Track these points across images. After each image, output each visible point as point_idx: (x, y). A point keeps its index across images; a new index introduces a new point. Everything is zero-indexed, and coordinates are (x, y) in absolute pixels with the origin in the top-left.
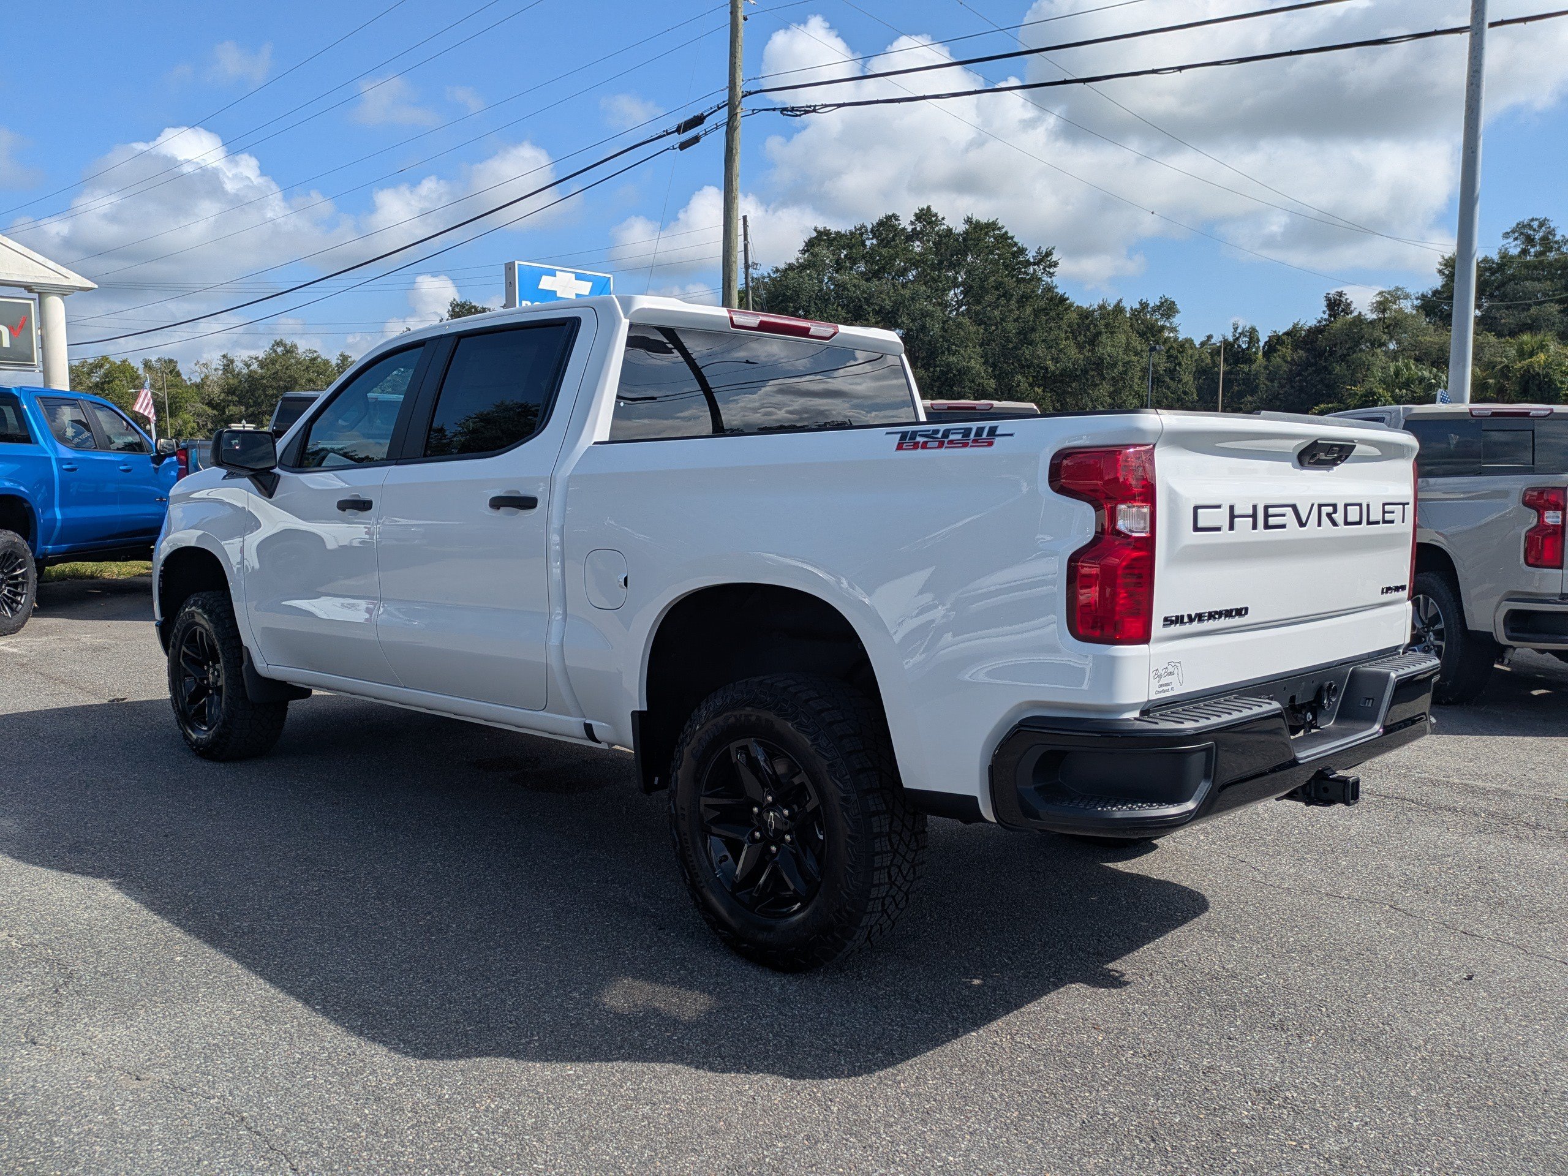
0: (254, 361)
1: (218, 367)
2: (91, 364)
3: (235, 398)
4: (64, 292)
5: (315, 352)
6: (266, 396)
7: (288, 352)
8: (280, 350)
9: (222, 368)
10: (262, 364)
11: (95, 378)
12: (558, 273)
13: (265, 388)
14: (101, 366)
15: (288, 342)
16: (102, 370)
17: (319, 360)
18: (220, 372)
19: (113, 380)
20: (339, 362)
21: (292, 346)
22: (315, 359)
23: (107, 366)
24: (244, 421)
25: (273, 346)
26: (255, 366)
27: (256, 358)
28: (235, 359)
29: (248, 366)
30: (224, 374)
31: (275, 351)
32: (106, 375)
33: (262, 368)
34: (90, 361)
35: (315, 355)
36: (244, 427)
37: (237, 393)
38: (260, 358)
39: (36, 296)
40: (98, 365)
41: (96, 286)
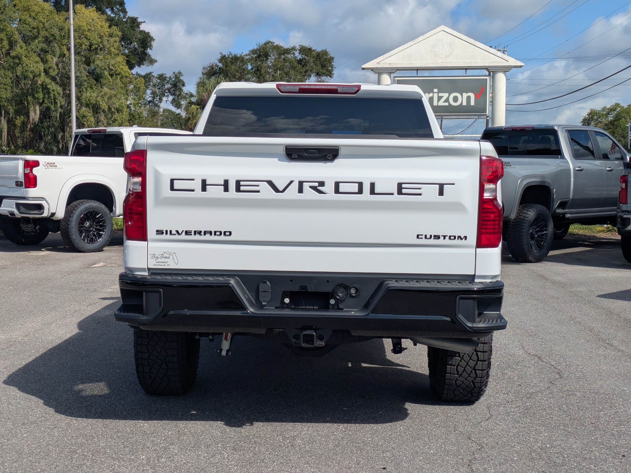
2: (608, 109)
4: (505, 69)
11: (610, 118)
14: (614, 110)
16: (615, 112)
19: (621, 119)
23: (618, 109)
32: (617, 116)
34: (608, 106)
39: (491, 74)
40: (612, 109)
41: (523, 64)
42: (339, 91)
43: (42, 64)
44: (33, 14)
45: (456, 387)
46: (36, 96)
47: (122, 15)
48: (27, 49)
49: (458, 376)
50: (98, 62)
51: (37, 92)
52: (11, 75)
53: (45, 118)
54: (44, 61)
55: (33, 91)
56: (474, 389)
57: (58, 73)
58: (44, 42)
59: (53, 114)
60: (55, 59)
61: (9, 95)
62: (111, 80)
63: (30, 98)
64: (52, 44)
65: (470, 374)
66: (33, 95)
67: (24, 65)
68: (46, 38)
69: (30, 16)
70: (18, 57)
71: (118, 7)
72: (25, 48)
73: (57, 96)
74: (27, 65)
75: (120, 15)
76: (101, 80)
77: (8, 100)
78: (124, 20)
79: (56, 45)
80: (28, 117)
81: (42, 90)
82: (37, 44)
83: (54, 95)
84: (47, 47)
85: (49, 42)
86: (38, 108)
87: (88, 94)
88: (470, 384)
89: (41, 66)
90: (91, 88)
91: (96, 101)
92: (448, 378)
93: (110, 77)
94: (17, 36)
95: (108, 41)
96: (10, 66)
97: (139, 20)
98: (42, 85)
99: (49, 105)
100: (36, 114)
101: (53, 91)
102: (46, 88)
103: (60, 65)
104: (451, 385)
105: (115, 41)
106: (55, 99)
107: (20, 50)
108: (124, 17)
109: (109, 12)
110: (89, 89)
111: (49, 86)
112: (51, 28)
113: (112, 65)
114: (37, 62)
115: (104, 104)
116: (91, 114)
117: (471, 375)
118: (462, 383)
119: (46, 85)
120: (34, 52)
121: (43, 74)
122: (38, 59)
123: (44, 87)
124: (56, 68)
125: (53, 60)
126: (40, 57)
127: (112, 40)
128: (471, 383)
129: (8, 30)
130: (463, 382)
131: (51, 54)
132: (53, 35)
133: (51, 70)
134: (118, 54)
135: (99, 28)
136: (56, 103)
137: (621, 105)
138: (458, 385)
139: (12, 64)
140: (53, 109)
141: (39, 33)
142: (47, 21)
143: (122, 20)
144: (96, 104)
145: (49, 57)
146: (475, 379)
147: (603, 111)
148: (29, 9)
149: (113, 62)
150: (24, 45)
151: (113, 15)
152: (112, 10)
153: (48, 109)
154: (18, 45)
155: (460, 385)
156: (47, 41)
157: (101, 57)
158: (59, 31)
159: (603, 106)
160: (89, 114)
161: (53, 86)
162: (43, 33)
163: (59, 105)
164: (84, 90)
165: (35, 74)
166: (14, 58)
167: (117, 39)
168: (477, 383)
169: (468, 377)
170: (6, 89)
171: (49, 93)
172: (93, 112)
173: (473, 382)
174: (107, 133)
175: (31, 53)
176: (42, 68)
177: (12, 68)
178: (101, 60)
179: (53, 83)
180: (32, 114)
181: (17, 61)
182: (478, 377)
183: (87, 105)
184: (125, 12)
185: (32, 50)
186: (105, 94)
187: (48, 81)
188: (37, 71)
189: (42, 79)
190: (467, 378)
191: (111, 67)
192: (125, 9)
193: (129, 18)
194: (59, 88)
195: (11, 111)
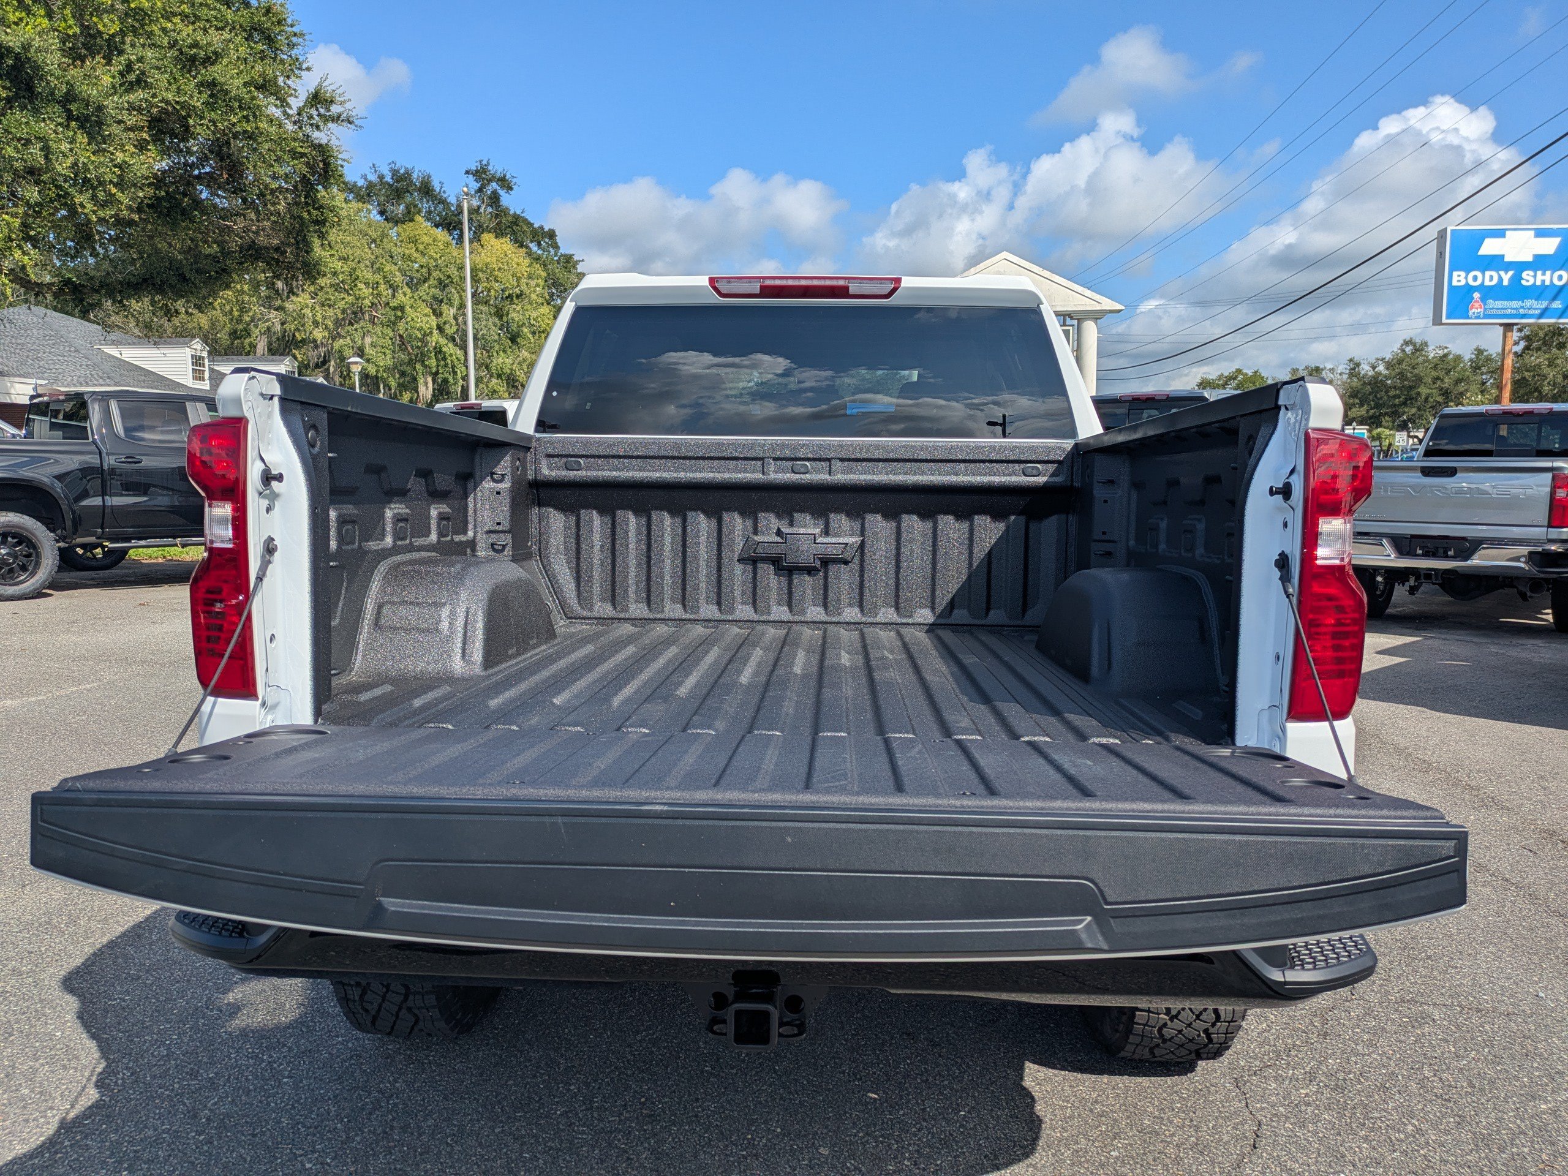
0: (1380, 362)
1: (1344, 371)
3: (1357, 401)
4: (1097, 316)
5: (1446, 348)
6: (1389, 396)
7: (1417, 350)
8: (1409, 349)
9: (1348, 371)
10: (1389, 365)
12: (1508, 233)
13: (1388, 389)
14: (1234, 379)
15: (1418, 340)
17: (1451, 356)
18: (1345, 377)
20: (1473, 356)
21: (1422, 345)
22: (1445, 356)
23: (1240, 377)
24: (1354, 424)
25: (1402, 345)
26: (1381, 368)
27: (1383, 359)
28: (1362, 362)
29: (1374, 368)
30: (1349, 377)
31: (1403, 351)
33: (1388, 369)
34: (1226, 374)
35: (1446, 351)
36: (1354, 429)
37: (1359, 396)
38: (1387, 360)
39: (1075, 322)
40: (1232, 378)
41: (1123, 308)
42: (851, 291)
43: (433, 318)
44: (421, 247)
45: (1160, 1041)
46: (427, 363)
47: (552, 251)
48: (413, 297)
49: (1167, 1018)
50: (513, 315)
51: (430, 358)
52: (391, 334)
53: (442, 394)
54: (437, 314)
55: (422, 358)
56: (1206, 1046)
57: (458, 330)
58: (436, 287)
59: (452, 389)
60: (453, 311)
61: (390, 362)
62: (532, 340)
63: (418, 366)
64: (447, 289)
65: (1201, 1013)
66: (423, 362)
67: (409, 319)
68: (440, 281)
69: (417, 249)
70: (402, 308)
71: (547, 240)
72: (411, 295)
73: (456, 362)
74: (413, 320)
75: (549, 252)
76: (519, 340)
77: (387, 369)
78: (556, 258)
79: (453, 290)
80: (417, 392)
81: (435, 355)
82: (427, 290)
83: (452, 361)
84: (441, 293)
85: (444, 286)
86: (430, 380)
87: (500, 360)
88: (1199, 1035)
89: (433, 321)
90: (504, 351)
91: (512, 369)
92: (1140, 1021)
93: (530, 336)
94: (399, 279)
95: (527, 284)
96: (389, 320)
97: (576, 258)
98: (435, 348)
99: (446, 375)
100: (427, 388)
101: (451, 355)
102: (440, 352)
103: (460, 319)
104: (1147, 1037)
105: (538, 285)
106: (453, 367)
107: (403, 299)
108: (556, 255)
109: (534, 247)
110: (501, 353)
111: (444, 349)
112: (447, 266)
113: (534, 319)
114: (426, 315)
115: (523, 375)
116: (505, 389)
117: (1204, 1017)
118: (1176, 1035)
119: (440, 347)
120: (423, 301)
121: (435, 332)
122: (428, 310)
123: (438, 351)
124: (453, 322)
125: (449, 312)
126: (431, 308)
127: (533, 283)
128: (1202, 1034)
129: (385, 270)
130: (1180, 1032)
131: (447, 304)
132: (449, 277)
133: (447, 326)
134: (543, 304)
135: (515, 266)
136: (455, 373)
137: (1244, 371)
138: (1168, 1036)
139: (393, 318)
140: (452, 381)
141: (430, 274)
142: (440, 257)
143: (553, 259)
144: (511, 374)
145: (444, 307)
146: (1213, 1025)
147: (1219, 380)
148: (416, 241)
149: (534, 314)
150: (409, 290)
151: (540, 252)
152: (539, 244)
153: (445, 381)
154: (400, 291)
155: (1173, 1037)
156: (442, 285)
157: (518, 308)
158: (458, 271)
159: (1219, 373)
160: (502, 389)
161: (450, 349)
162: (436, 274)
163: (459, 375)
164: (495, 354)
165: (425, 332)
166: (395, 309)
167: (541, 282)
168: (1218, 1034)
169: (1195, 1021)
170: (384, 353)
171: (445, 359)
172: (508, 384)
173: (1206, 1031)
174: (483, 410)
175: (419, 303)
176: (434, 324)
177: (392, 324)
178: (518, 312)
179: (451, 345)
180: (422, 389)
181: (399, 314)
182: (1222, 1020)
183: (499, 376)
184: (556, 247)
185: (420, 298)
186: (524, 360)
187: (443, 341)
188: (426, 327)
189: (435, 338)
190: (1191, 1023)
191: (532, 322)
192: (556, 243)
193: (562, 255)
194: (459, 352)
195: (393, 384)
